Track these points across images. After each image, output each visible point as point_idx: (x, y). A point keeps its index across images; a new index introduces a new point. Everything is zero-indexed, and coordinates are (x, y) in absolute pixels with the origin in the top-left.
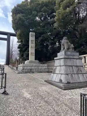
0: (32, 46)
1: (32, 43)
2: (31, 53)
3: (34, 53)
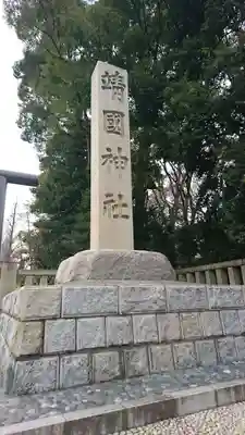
0: (115, 152)
1: (111, 130)
2: (109, 199)
3: (123, 201)
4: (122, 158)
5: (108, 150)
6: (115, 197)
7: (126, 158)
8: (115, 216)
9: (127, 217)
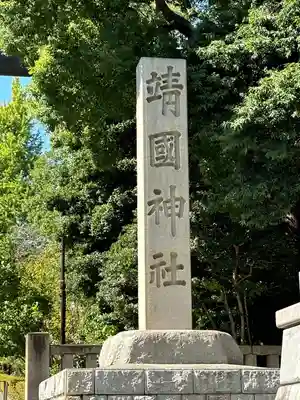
0: (165, 195)
1: (160, 162)
2: (158, 261)
3: (179, 261)
4: (177, 199)
5: (157, 192)
6: (166, 258)
7: (181, 200)
8: (166, 284)
9: (183, 283)
